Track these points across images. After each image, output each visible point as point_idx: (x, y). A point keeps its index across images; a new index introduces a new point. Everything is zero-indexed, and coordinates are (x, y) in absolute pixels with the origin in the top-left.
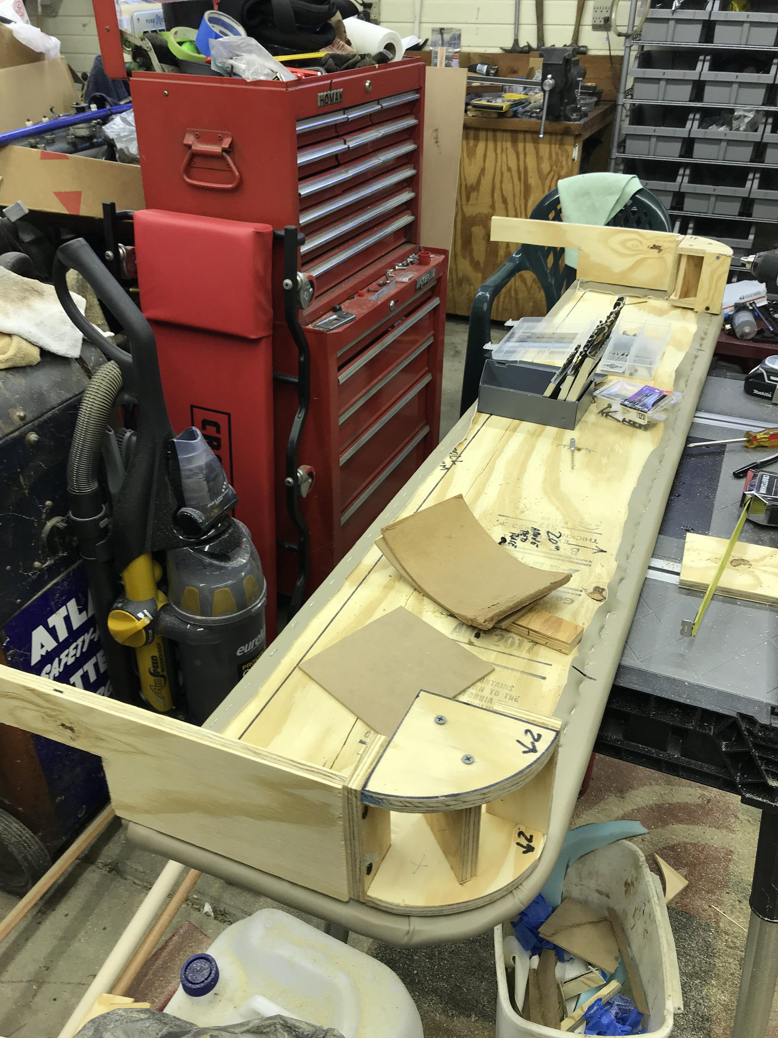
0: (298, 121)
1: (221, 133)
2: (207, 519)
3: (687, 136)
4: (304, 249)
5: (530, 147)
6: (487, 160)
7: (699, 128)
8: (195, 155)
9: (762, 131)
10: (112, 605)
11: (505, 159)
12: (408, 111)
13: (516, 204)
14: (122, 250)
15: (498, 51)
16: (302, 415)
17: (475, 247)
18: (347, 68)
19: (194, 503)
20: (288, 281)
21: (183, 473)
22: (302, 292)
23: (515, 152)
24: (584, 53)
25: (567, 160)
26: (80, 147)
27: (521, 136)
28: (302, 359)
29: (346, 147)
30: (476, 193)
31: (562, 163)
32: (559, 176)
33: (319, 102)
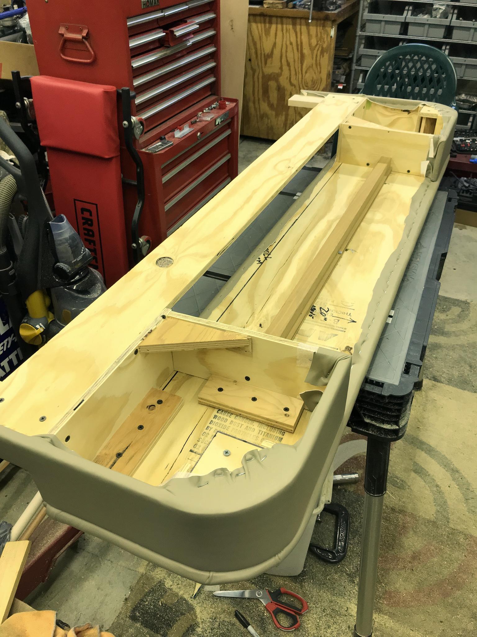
0: (128, 18)
1: (81, 27)
2: (72, 270)
3: (403, 21)
4: (138, 101)
5: (304, 28)
6: (277, 37)
7: (411, 16)
8: (67, 41)
9: (450, 18)
10: (22, 321)
11: (288, 37)
12: (209, 9)
13: (296, 67)
14: (26, 101)
16: (140, 205)
17: (271, 95)
19: (63, 260)
20: (126, 122)
21: (56, 243)
22: (135, 129)
23: (295, 32)
25: (327, 37)
26: (6, 33)
27: (298, 21)
28: (139, 170)
29: (165, 34)
30: (270, 59)
31: (324, 39)
32: (322, 48)
33: (142, 5)
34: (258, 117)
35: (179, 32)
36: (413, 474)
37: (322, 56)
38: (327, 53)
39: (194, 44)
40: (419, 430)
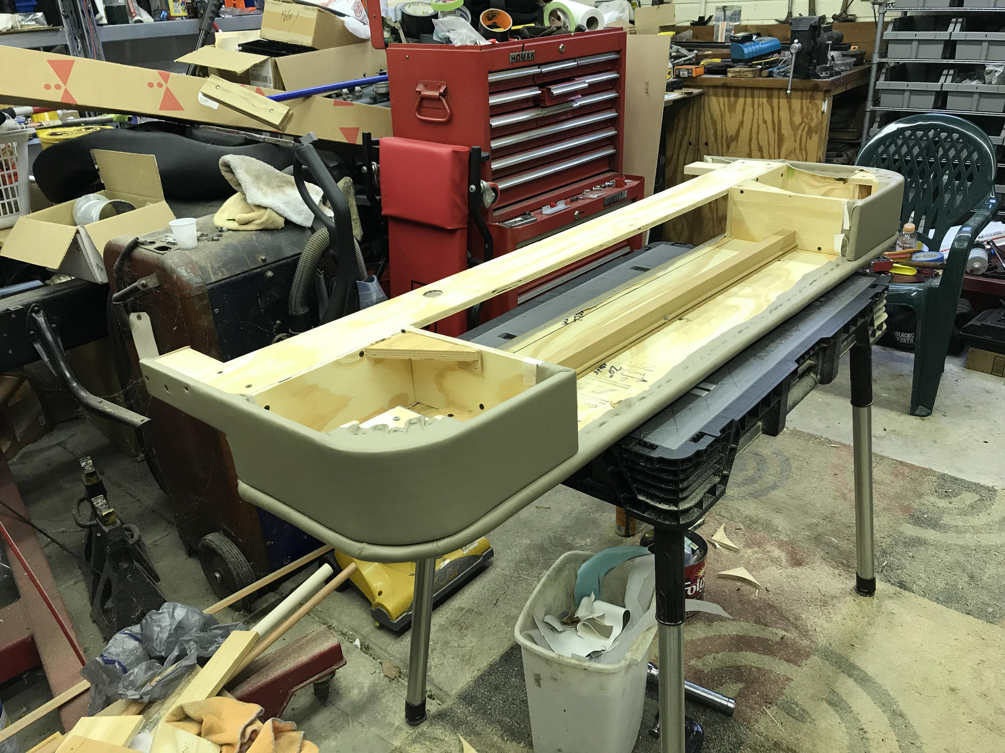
0: (490, 72)
1: (440, 83)
3: (939, 90)
4: (495, 166)
5: (783, 102)
6: (746, 113)
7: (952, 82)
8: (424, 98)
11: (761, 113)
12: (610, 67)
13: (770, 150)
15: (775, 23)
18: (543, 35)
20: (473, 187)
22: (484, 195)
23: (771, 107)
24: (853, 21)
25: (817, 112)
27: (775, 93)
28: (487, 247)
29: (540, 92)
30: (735, 142)
31: (812, 115)
32: (810, 127)
33: (511, 59)
34: (715, 220)
35: (557, 90)
36: (825, 705)
37: (808, 137)
38: (816, 134)
39: (582, 107)
40: (853, 649)
